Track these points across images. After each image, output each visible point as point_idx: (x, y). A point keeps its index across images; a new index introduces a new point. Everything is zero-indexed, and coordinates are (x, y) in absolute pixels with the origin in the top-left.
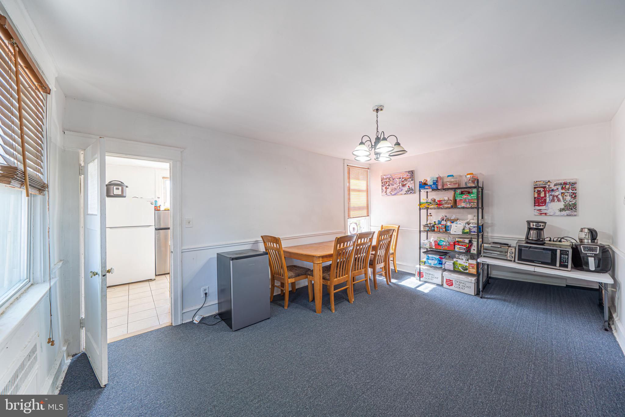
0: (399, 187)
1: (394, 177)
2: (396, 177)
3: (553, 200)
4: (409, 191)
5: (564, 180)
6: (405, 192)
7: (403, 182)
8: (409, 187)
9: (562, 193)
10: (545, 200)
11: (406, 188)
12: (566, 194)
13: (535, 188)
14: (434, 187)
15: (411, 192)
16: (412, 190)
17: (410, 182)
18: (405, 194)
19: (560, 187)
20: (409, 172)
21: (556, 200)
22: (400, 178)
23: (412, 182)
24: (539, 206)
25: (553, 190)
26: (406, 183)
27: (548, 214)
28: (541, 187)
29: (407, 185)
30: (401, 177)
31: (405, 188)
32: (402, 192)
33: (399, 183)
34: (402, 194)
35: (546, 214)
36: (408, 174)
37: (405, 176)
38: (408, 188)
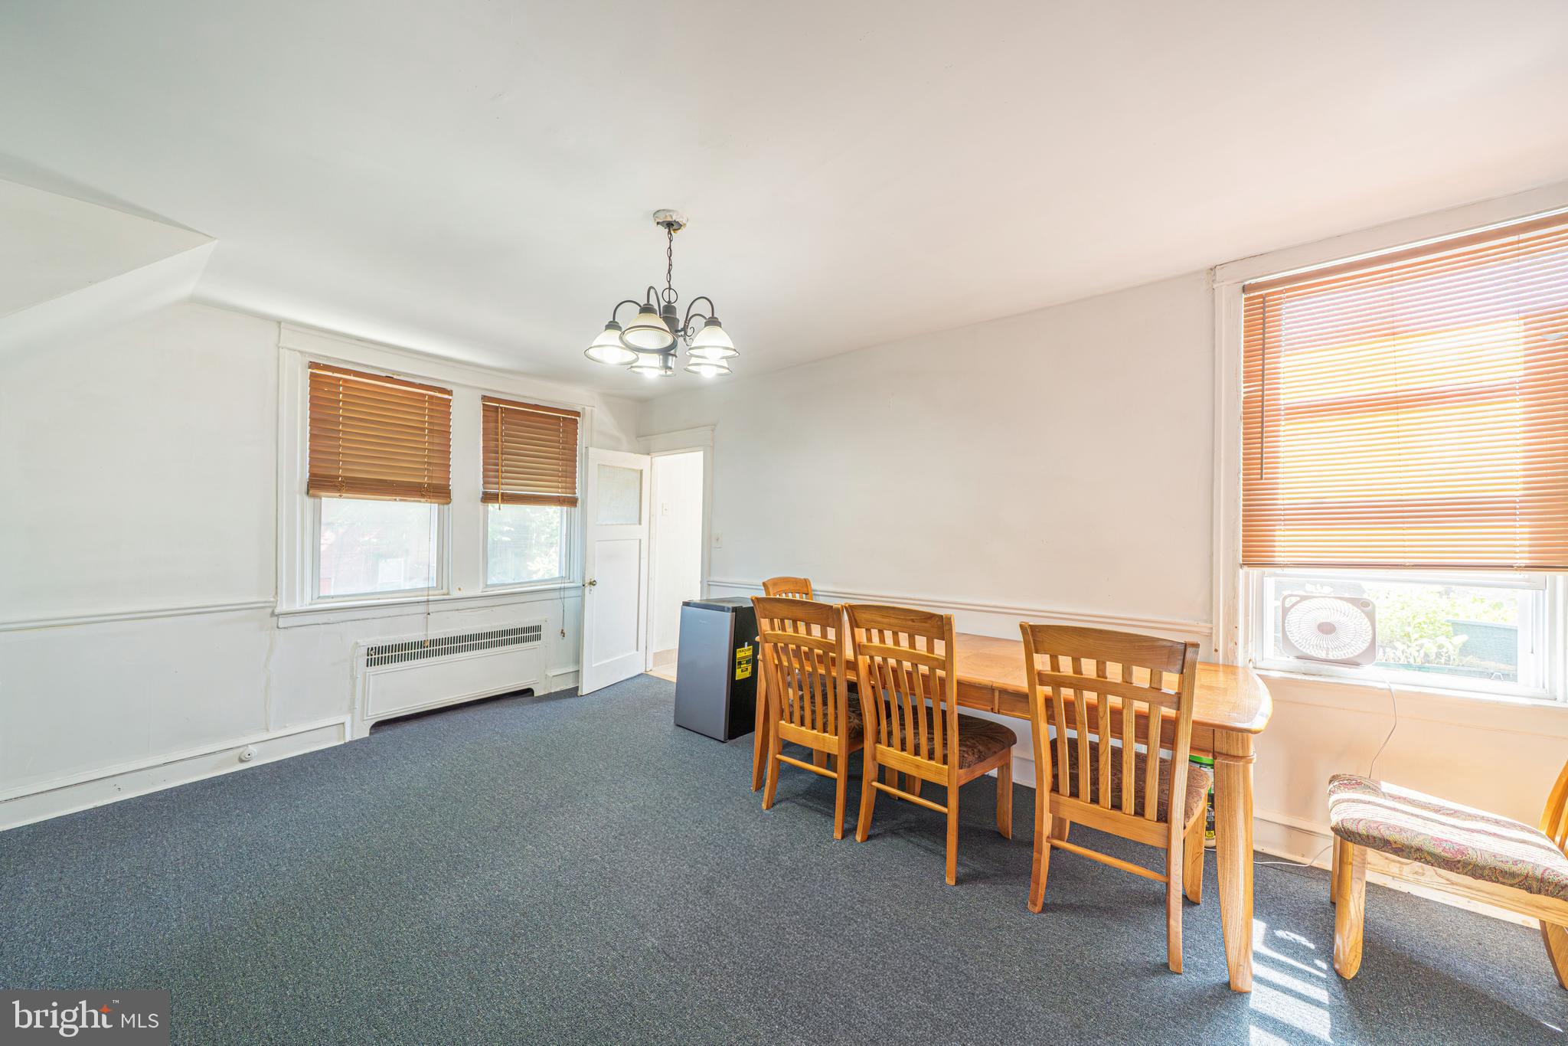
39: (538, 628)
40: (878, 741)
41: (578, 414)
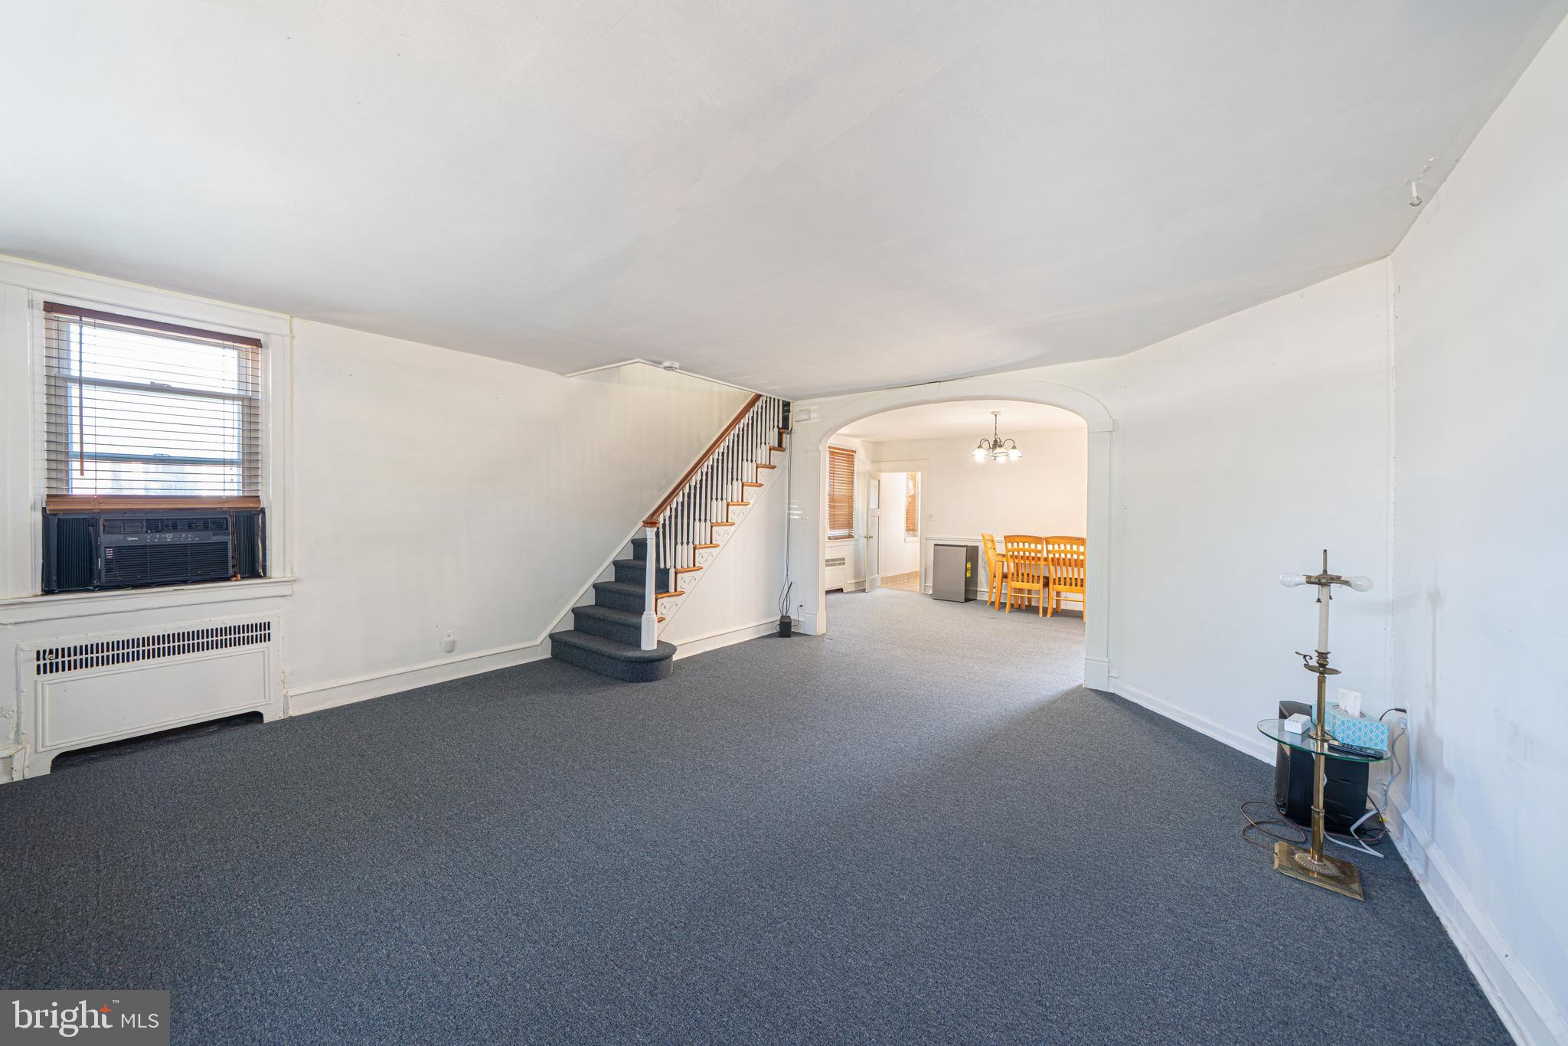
39: (844, 559)
40: (1054, 584)
41: (855, 452)
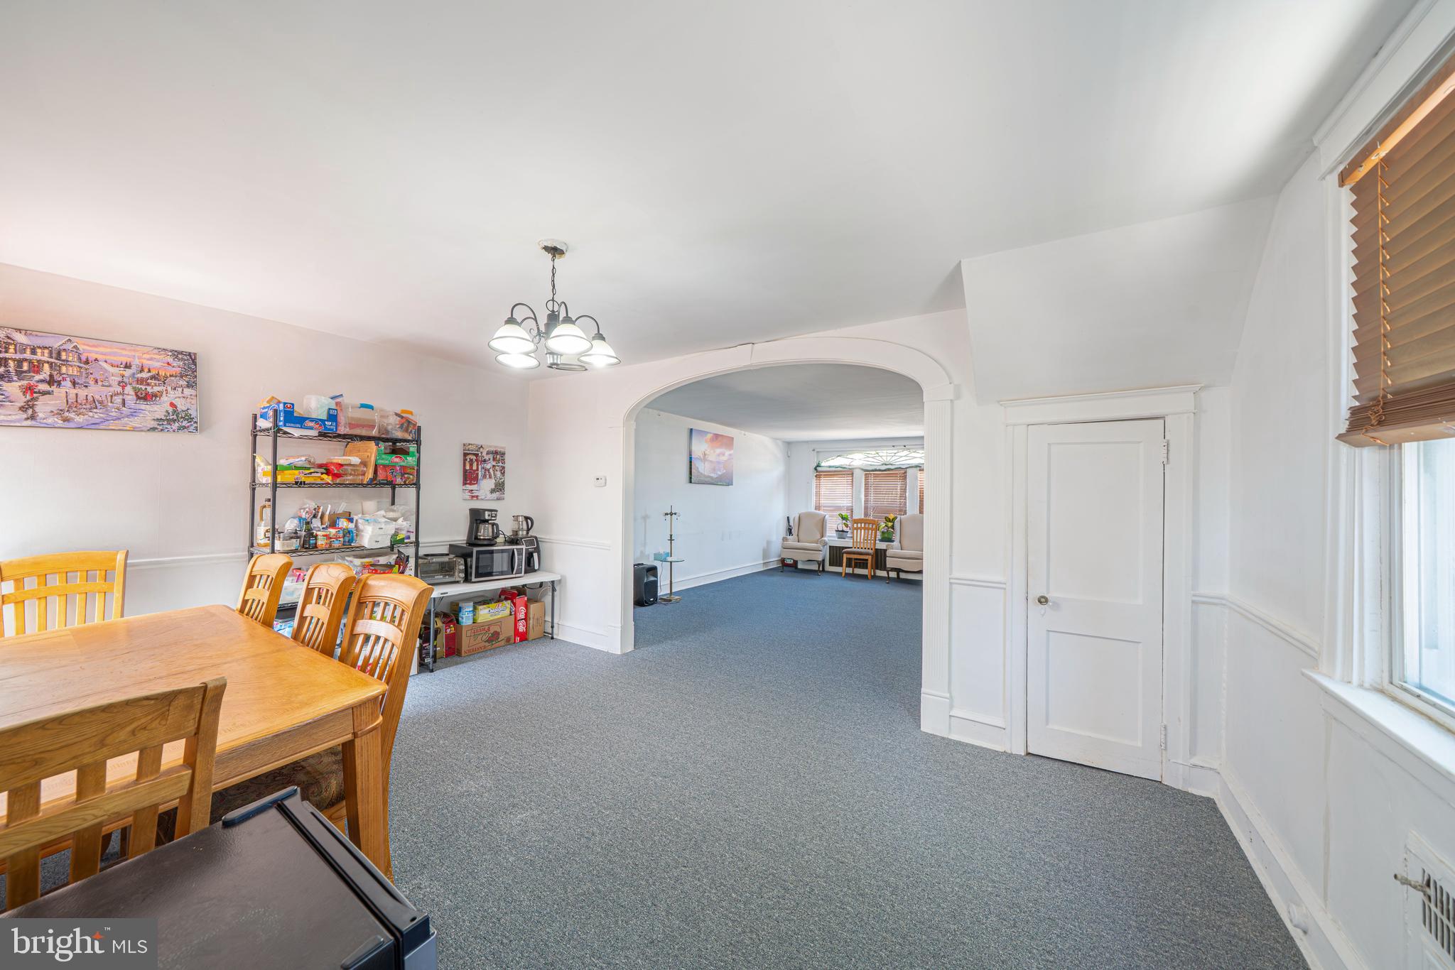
0: (118, 400)
1: (88, 351)
2: (107, 358)
3: (484, 477)
4: (174, 421)
5: (495, 447)
6: (154, 424)
7: (141, 381)
8: (172, 405)
9: (494, 466)
10: (477, 474)
11: (159, 409)
12: (497, 468)
13: (465, 455)
14: (332, 427)
15: (185, 428)
16: (190, 419)
17: (180, 389)
18: (154, 429)
19: (491, 456)
20: (176, 354)
21: (488, 476)
22: (128, 366)
23: (188, 391)
24: (470, 484)
25: (485, 461)
26: (156, 389)
27: (479, 498)
28: (474, 454)
29: (165, 399)
30: (136, 362)
31: (156, 408)
32: (135, 422)
33: (123, 384)
34: (134, 429)
35: (477, 496)
36: (170, 360)
37: (157, 364)
38: (171, 410)
